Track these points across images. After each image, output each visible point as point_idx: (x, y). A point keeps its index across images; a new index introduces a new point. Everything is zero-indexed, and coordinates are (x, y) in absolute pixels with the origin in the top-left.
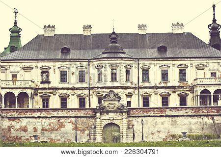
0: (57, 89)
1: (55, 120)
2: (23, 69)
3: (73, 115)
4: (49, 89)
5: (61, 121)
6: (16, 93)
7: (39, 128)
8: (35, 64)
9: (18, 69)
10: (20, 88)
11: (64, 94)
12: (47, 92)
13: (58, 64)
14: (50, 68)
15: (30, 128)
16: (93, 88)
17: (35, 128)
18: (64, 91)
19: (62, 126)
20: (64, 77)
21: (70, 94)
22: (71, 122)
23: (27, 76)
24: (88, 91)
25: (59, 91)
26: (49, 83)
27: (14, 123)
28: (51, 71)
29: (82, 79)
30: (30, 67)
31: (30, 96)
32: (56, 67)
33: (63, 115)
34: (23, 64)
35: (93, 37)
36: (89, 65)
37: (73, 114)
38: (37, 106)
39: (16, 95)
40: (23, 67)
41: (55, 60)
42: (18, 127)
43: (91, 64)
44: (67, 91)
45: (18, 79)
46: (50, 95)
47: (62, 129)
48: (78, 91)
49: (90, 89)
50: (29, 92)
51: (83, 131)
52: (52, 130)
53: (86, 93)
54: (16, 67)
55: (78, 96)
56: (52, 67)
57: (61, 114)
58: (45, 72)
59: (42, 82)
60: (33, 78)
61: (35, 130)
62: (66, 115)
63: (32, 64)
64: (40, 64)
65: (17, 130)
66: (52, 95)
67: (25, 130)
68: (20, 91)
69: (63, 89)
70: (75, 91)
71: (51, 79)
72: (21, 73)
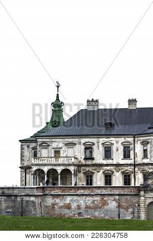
0: (101, 165)
1: (98, 198)
2: (66, 144)
3: (117, 193)
4: (93, 165)
5: (105, 199)
6: (59, 169)
7: (83, 205)
8: (78, 140)
9: (61, 145)
10: (63, 165)
11: (108, 170)
12: (90, 169)
13: (102, 140)
14: (94, 144)
15: (74, 206)
16: (138, 165)
17: (78, 206)
18: (109, 168)
19: (105, 203)
20: (108, 153)
21: (115, 171)
22: (114, 200)
23: (70, 152)
24: (133, 167)
25: (103, 168)
26: (93, 159)
27: (58, 200)
28: (95, 147)
29: (126, 155)
30: (73, 143)
31: (73, 172)
32: (100, 143)
33: (106, 193)
34: (66, 140)
35: (138, 112)
36: (134, 141)
38: (80, 183)
39: (59, 171)
40: (66, 142)
41: (99, 136)
42: (62, 205)
43: (136, 139)
44: (112, 168)
45: (61, 155)
46: (94, 171)
47: (106, 207)
48: (123, 167)
49: (135, 165)
50: (72, 169)
51: (127, 209)
52: (96, 208)
53: (131, 170)
54: (58, 143)
55: (123, 173)
56: (96, 143)
57: (104, 192)
58: (89, 148)
59: (86, 159)
60: (76, 154)
61: (79, 207)
62: (110, 193)
63: (75, 140)
64: (83, 140)
65: (61, 207)
66: (95, 172)
67: (68, 207)
68: (63, 168)
69: (107, 165)
70: (120, 168)
71: (94, 155)
72: (64, 149)
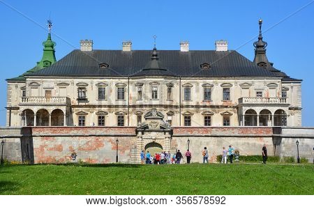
0: (94, 106)
1: (93, 139)
2: (58, 85)
3: (113, 134)
4: (86, 106)
5: (100, 140)
6: (50, 109)
7: (75, 147)
8: (71, 80)
9: (52, 85)
10: (54, 105)
11: (102, 112)
12: (83, 109)
13: (96, 81)
14: (87, 85)
15: (66, 147)
17: (71, 148)
18: (102, 109)
19: (99, 145)
20: (101, 95)
21: (108, 112)
22: (110, 141)
23: (63, 92)
25: (96, 109)
26: (86, 100)
27: (47, 142)
28: (88, 88)
29: (121, 97)
30: (66, 84)
31: (65, 113)
32: (94, 84)
34: (58, 79)
35: (133, 54)
36: (129, 82)
37: (112, 132)
39: (50, 112)
40: (59, 82)
41: (93, 76)
42: (53, 146)
44: (105, 109)
45: (53, 95)
46: (87, 112)
47: (100, 149)
49: (129, 106)
50: (64, 109)
51: (123, 151)
52: (90, 150)
53: (124, 111)
54: (50, 82)
55: (116, 114)
56: (89, 84)
57: (99, 132)
58: (82, 88)
59: (79, 100)
60: (69, 94)
62: (105, 134)
63: (68, 81)
64: (77, 81)
65: (51, 149)
66: (89, 112)
67: (59, 149)
68: (54, 108)
69: (101, 106)
70: (114, 109)
71: (88, 96)
72: (55, 89)
